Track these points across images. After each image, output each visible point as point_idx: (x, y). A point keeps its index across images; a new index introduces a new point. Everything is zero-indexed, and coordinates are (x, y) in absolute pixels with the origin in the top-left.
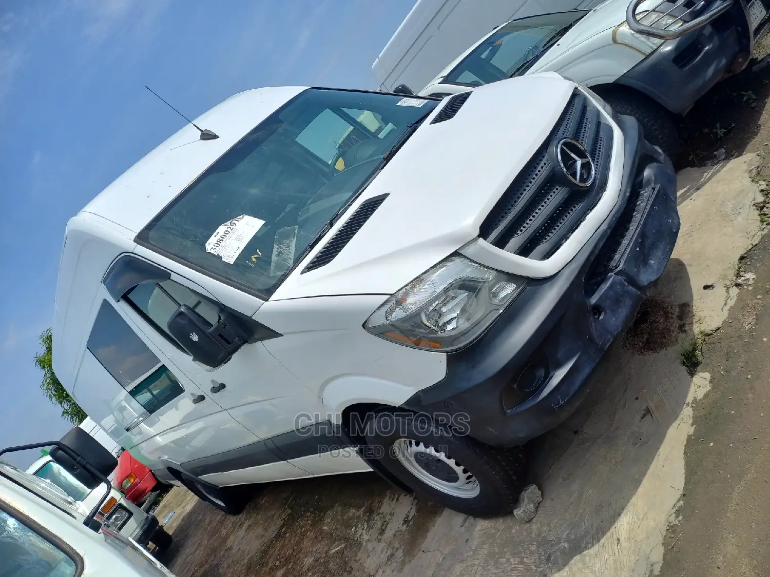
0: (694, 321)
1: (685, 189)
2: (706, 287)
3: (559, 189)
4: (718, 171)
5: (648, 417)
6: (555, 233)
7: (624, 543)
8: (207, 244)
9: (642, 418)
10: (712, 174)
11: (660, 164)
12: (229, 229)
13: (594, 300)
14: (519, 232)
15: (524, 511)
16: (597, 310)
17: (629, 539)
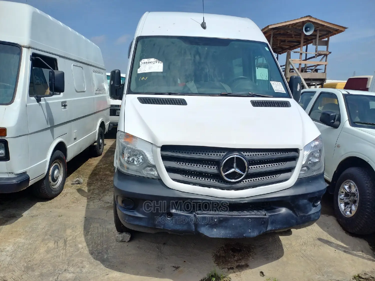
0: (236, 273)
1: (345, 246)
2: (262, 273)
3: (215, 168)
4: (364, 258)
5: (174, 269)
6: (192, 178)
7: (106, 277)
8: (143, 60)
9: (174, 267)
10: (361, 256)
11: (294, 214)
12: (153, 62)
13: (174, 211)
14: (179, 163)
15: (118, 236)
16: (171, 215)
17: (108, 278)
